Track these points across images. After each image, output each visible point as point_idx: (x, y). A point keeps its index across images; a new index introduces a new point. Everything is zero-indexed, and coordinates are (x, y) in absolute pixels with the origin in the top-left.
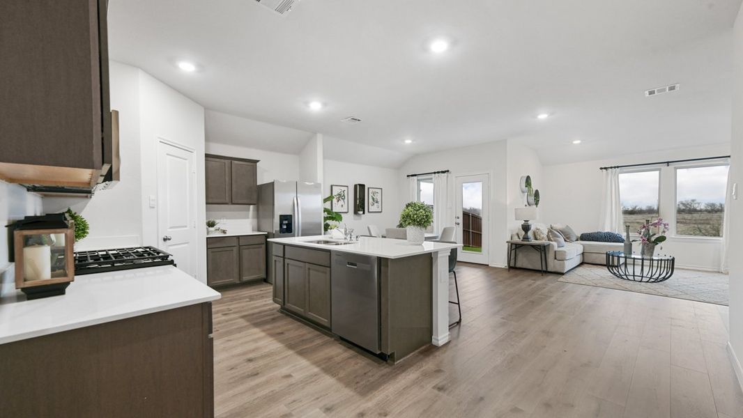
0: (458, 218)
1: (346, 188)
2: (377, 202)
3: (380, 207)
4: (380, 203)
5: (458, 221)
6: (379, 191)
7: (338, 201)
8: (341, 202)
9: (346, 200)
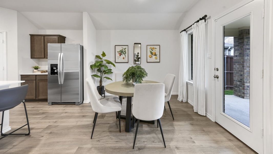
0: (218, 70)
1: (126, 47)
2: (156, 55)
3: (159, 59)
4: (158, 56)
5: (218, 73)
6: (158, 47)
7: (120, 55)
8: (123, 56)
9: (127, 55)
